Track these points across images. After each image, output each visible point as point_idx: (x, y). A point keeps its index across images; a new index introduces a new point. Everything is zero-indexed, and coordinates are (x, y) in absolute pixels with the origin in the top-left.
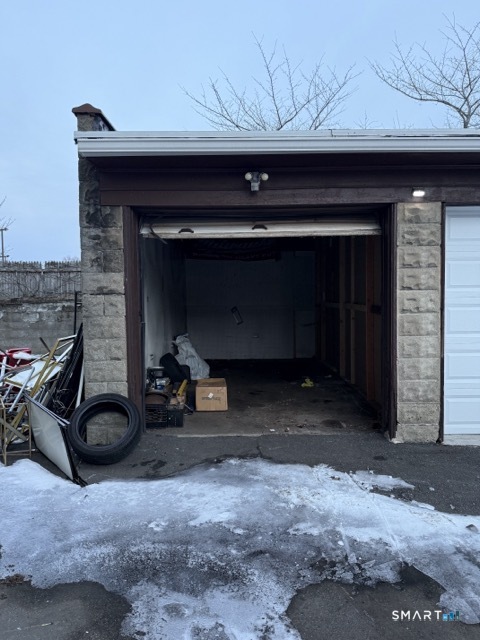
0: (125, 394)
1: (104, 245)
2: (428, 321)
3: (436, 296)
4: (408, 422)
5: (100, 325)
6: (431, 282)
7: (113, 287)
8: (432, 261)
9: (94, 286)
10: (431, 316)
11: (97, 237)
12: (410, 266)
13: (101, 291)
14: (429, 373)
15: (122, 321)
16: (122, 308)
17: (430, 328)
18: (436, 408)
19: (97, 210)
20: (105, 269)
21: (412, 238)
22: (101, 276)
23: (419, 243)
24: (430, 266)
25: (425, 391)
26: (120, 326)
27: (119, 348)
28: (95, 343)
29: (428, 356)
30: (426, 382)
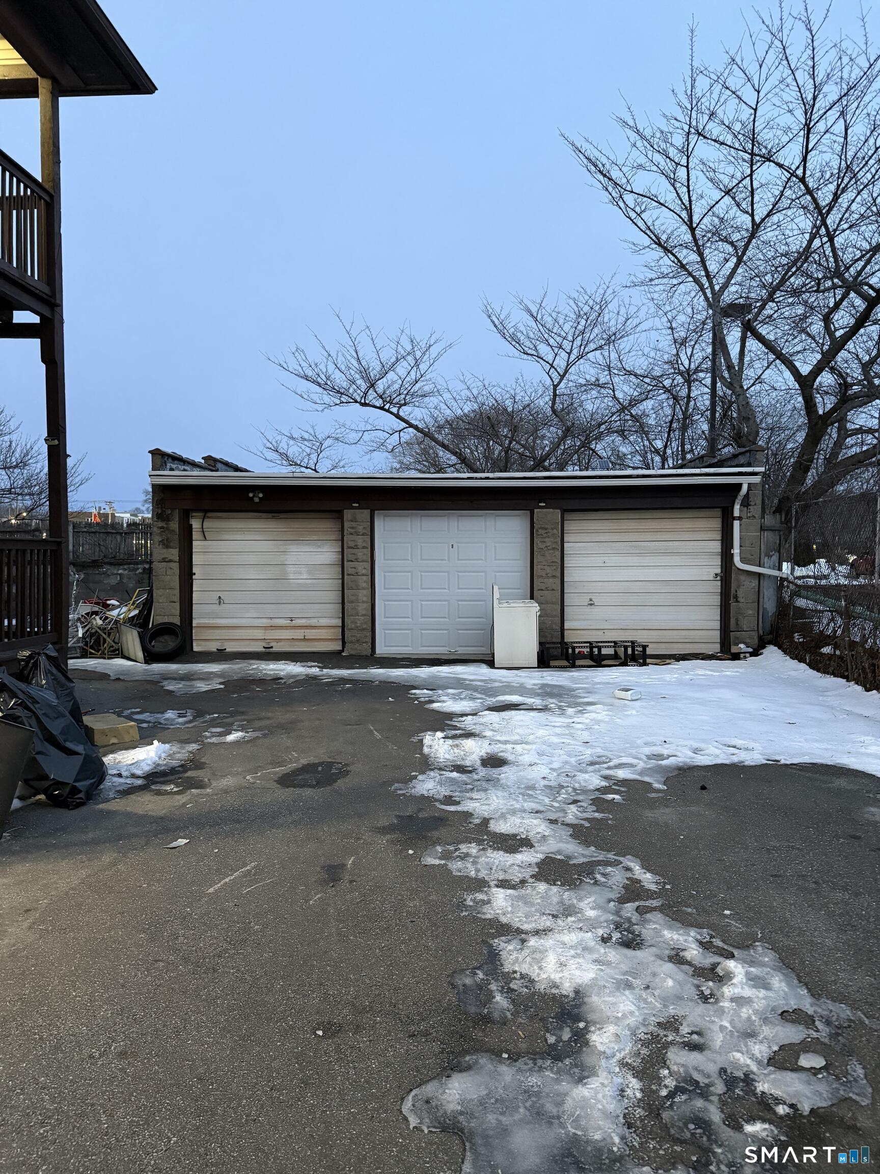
0: (179, 624)
1: (167, 532)
2: (364, 581)
3: (368, 566)
4: (352, 642)
5: (163, 581)
6: (365, 558)
7: (172, 558)
8: (364, 544)
9: (160, 557)
10: (365, 578)
11: (162, 528)
12: (352, 548)
13: (164, 560)
14: (364, 613)
15: (177, 579)
16: (177, 571)
17: (364, 585)
18: (369, 634)
19: (163, 511)
20: (167, 547)
21: (353, 531)
22: (165, 551)
23: (357, 534)
24: (364, 547)
25: (362, 623)
26: (175, 582)
27: (175, 595)
28: (160, 592)
29: (363, 602)
30: (362, 618)
